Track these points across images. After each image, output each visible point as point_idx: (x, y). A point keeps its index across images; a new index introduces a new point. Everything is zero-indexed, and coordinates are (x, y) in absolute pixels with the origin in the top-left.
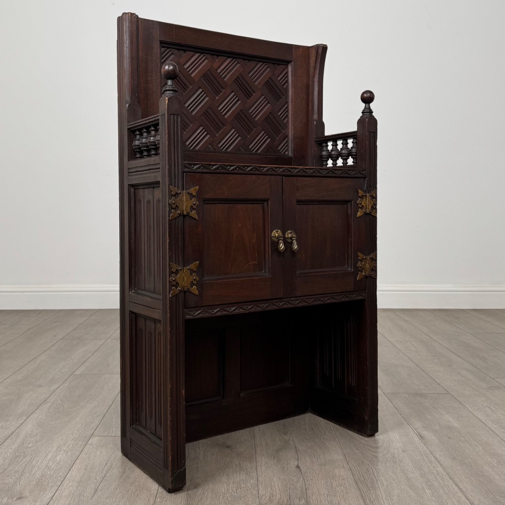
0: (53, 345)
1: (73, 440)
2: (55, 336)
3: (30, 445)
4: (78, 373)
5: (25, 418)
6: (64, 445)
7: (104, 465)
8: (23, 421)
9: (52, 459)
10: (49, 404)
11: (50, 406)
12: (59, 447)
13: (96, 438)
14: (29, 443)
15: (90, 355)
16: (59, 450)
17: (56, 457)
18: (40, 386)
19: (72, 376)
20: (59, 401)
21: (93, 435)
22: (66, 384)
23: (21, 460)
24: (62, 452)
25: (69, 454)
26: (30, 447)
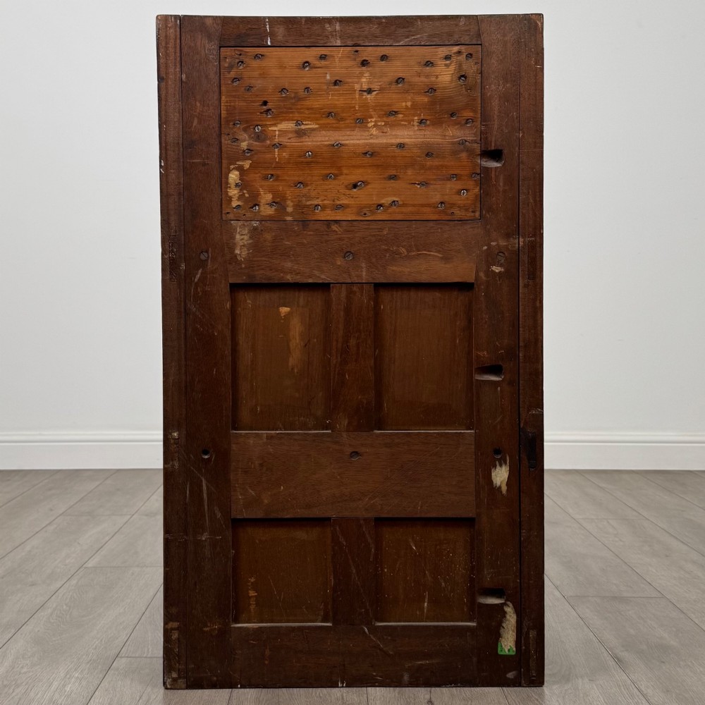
0: (50, 523)
1: (88, 662)
2: (51, 510)
3: (25, 670)
4: (90, 564)
5: (13, 631)
6: (76, 670)
7: (138, 698)
8: (10, 635)
9: (58, 691)
10: (50, 611)
11: (51, 614)
12: (67, 673)
13: (124, 660)
14: (22, 667)
15: (107, 538)
16: (68, 676)
17: (64, 686)
18: (33, 585)
19: (81, 569)
20: (65, 607)
21: (119, 656)
22: (74, 582)
23: (11, 690)
24: (73, 680)
25: (84, 683)
26: (25, 673)
